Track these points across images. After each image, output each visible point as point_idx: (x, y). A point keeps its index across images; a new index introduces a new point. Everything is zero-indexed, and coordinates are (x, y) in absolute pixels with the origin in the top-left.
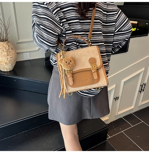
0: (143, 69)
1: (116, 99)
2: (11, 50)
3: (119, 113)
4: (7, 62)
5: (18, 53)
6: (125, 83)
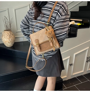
1: (71, 65)
2: (11, 35)
3: (74, 74)
4: (9, 42)
5: (16, 38)
6: (76, 55)
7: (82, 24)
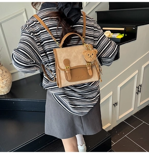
0: (137, 71)
3: (120, 117)
4: (3, 86)
6: (121, 88)
7: (125, 35)
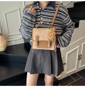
1: (64, 64)
2: (3, 40)
4: (2, 46)
6: (68, 54)
